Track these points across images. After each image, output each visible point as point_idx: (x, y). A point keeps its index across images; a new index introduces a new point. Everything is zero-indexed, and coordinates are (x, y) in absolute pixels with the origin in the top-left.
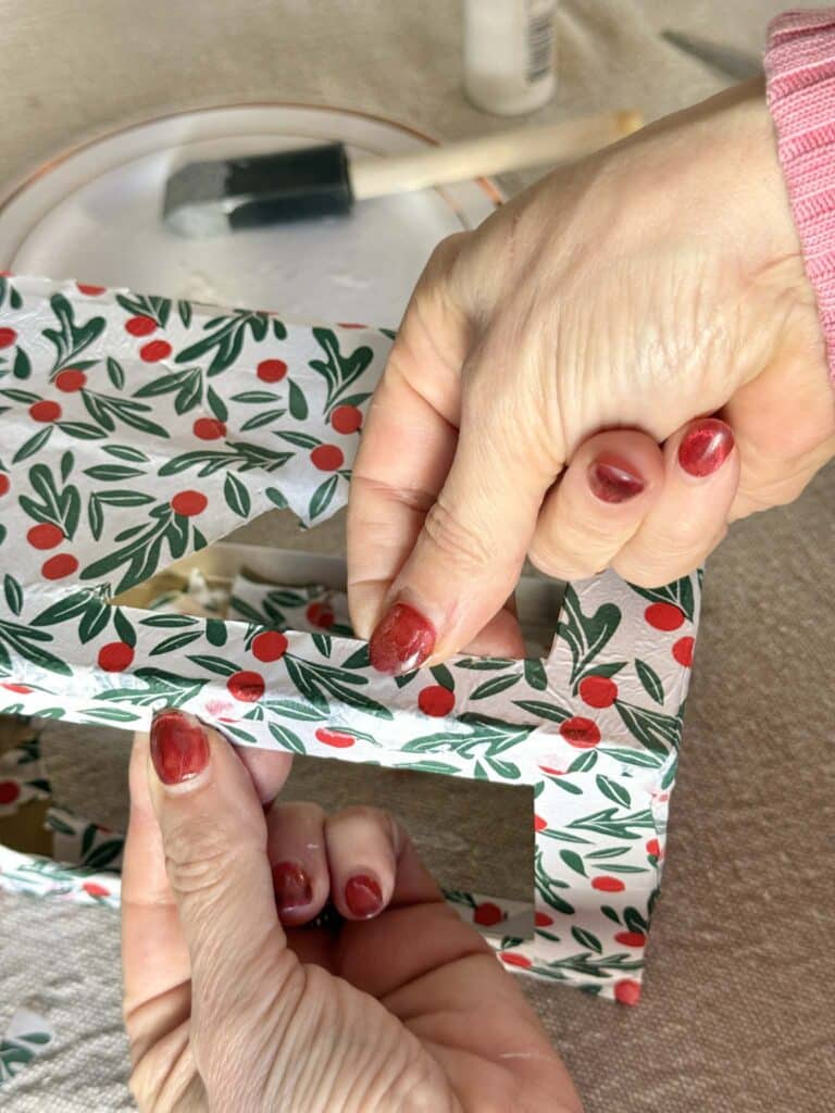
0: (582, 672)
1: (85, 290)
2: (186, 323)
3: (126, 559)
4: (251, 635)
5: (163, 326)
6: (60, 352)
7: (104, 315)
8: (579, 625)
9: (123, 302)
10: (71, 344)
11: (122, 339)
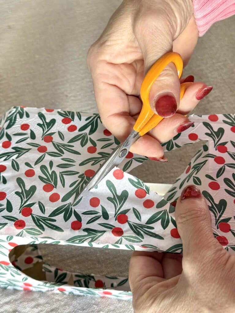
0: (219, 221)
1: (48, 110)
2: (80, 119)
3: (74, 193)
4: (116, 215)
5: (73, 121)
6: (44, 131)
7: (55, 118)
8: (214, 206)
9: (60, 114)
10: (46, 128)
11: (61, 125)
